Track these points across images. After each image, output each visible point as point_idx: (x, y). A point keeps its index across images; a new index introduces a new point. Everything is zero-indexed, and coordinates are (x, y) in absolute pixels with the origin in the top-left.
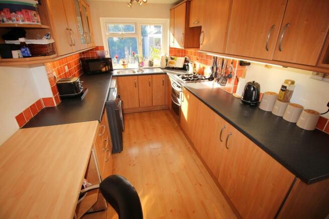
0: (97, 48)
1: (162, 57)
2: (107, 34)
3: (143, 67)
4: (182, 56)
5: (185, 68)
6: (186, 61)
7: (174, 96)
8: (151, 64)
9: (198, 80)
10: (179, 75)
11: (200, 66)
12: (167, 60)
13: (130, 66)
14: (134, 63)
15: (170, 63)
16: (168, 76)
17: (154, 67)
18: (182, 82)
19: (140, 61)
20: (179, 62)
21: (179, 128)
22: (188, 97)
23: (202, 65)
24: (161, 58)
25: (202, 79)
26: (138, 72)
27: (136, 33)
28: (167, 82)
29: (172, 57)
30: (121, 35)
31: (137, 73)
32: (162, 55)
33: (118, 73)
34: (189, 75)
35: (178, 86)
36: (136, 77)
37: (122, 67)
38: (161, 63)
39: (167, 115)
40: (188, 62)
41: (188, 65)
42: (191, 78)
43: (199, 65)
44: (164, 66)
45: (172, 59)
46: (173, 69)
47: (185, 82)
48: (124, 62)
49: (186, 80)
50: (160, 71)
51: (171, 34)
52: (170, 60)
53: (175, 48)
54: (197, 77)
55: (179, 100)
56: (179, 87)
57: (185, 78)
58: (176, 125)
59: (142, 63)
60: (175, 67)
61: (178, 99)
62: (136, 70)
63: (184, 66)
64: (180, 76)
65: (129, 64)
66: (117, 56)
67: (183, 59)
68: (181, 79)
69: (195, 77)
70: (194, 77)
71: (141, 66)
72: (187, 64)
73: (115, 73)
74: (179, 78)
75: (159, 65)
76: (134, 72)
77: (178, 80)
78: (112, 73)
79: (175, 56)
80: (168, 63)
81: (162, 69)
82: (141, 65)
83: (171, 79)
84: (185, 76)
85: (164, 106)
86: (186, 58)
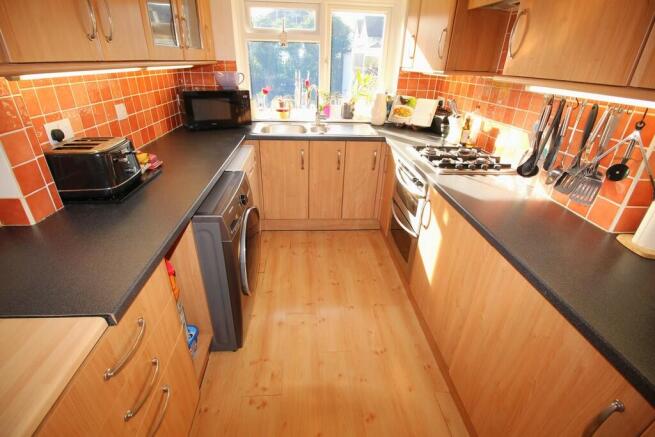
0: (220, 66)
1: (379, 96)
2: (248, 31)
3: (328, 120)
4: (430, 97)
5: (435, 129)
6: (440, 110)
7: (401, 203)
8: (348, 113)
9: (478, 166)
10: (419, 148)
11: (483, 124)
12: (389, 106)
13: (295, 114)
14: (308, 106)
15: (396, 111)
16: (388, 148)
17: (354, 119)
18: (429, 171)
19: (322, 102)
20: (422, 112)
21: (404, 291)
22: (446, 218)
23: (490, 125)
24: (375, 97)
25: (491, 166)
26: (313, 130)
27: (317, 33)
28: (385, 163)
29: (405, 97)
30: (280, 36)
31: (309, 134)
32: (377, 92)
33: (264, 130)
34: (448, 149)
35: (415, 180)
36: (306, 143)
37: (278, 116)
38: (374, 112)
39: (375, 246)
40: (448, 112)
41: (446, 122)
42: (455, 158)
43: (480, 123)
44: (381, 119)
45: (403, 102)
46: (404, 128)
47: (439, 170)
48: (282, 105)
49: (441, 166)
50: (370, 132)
51: (409, 35)
52: (397, 105)
53: (414, 74)
54: (474, 158)
55: (414, 220)
56: (420, 184)
57: (439, 158)
58: (398, 281)
59: (327, 109)
60: (407, 123)
61: (410, 215)
62: (308, 127)
63: (435, 122)
64: (424, 152)
65: (293, 111)
66: (267, 88)
67: (433, 104)
68: (425, 161)
69: (465, 156)
70: (465, 159)
71: (324, 117)
72: (442, 117)
73: (257, 130)
74: (421, 157)
75: (368, 117)
76: (304, 131)
77: (418, 162)
78: (249, 130)
79: (413, 94)
80: (392, 113)
81: (373, 126)
82: (322, 113)
83: (396, 156)
84: (439, 153)
85: (371, 222)
86: (440, 103)
